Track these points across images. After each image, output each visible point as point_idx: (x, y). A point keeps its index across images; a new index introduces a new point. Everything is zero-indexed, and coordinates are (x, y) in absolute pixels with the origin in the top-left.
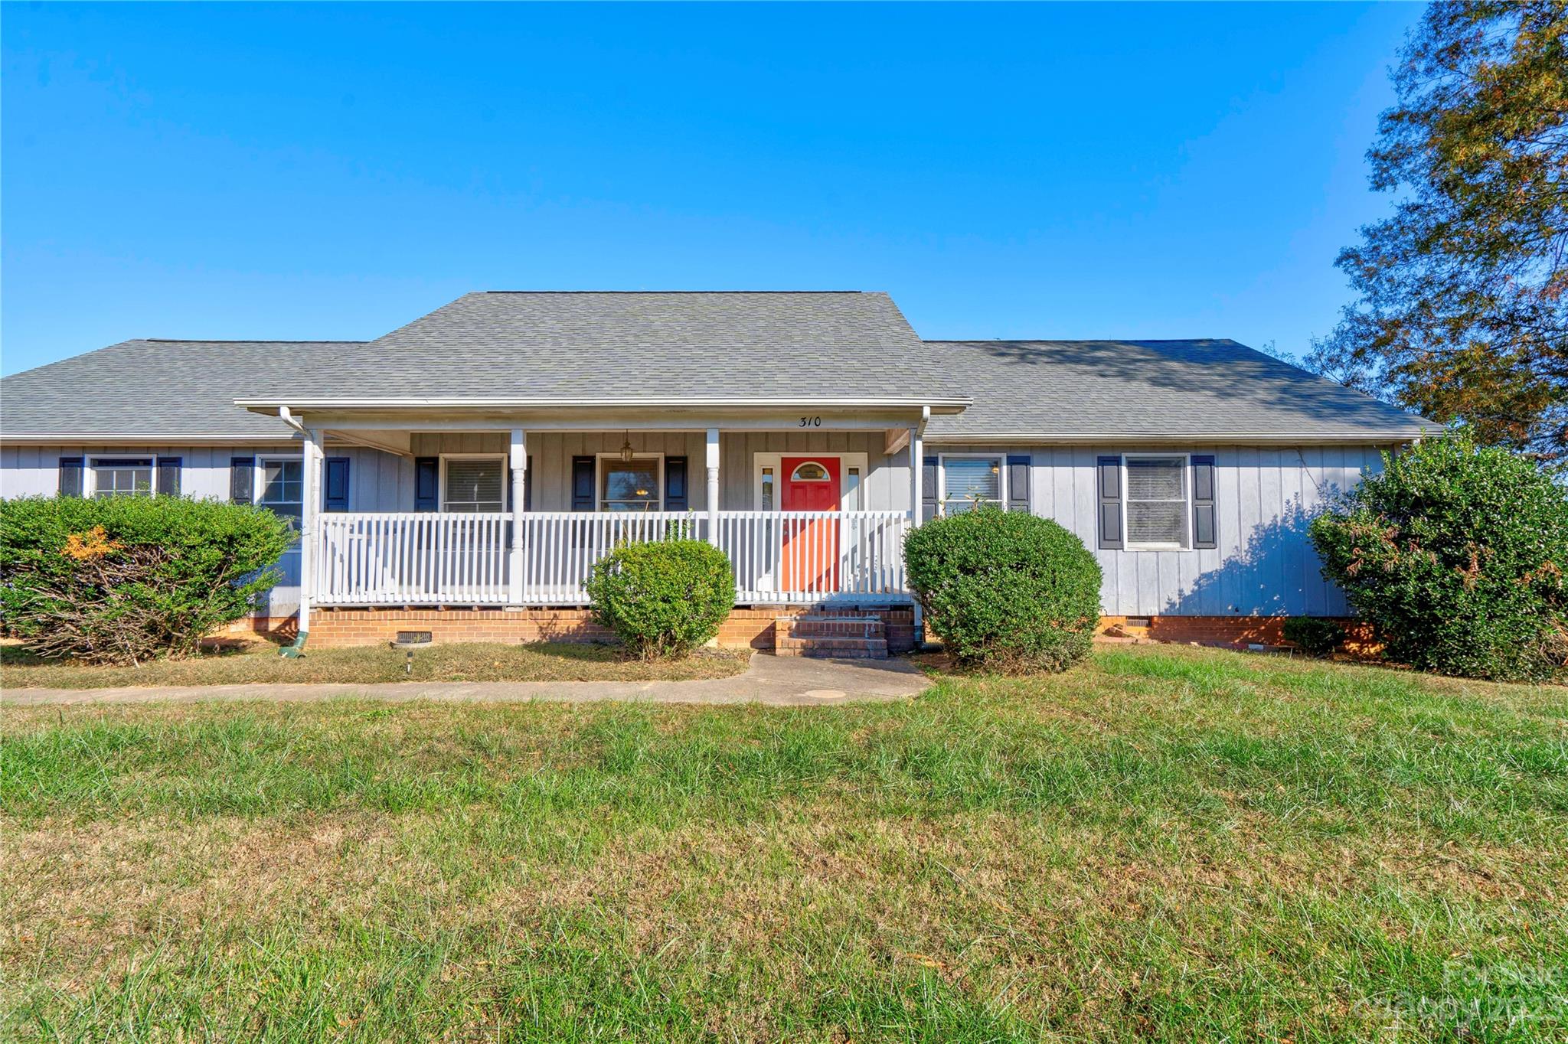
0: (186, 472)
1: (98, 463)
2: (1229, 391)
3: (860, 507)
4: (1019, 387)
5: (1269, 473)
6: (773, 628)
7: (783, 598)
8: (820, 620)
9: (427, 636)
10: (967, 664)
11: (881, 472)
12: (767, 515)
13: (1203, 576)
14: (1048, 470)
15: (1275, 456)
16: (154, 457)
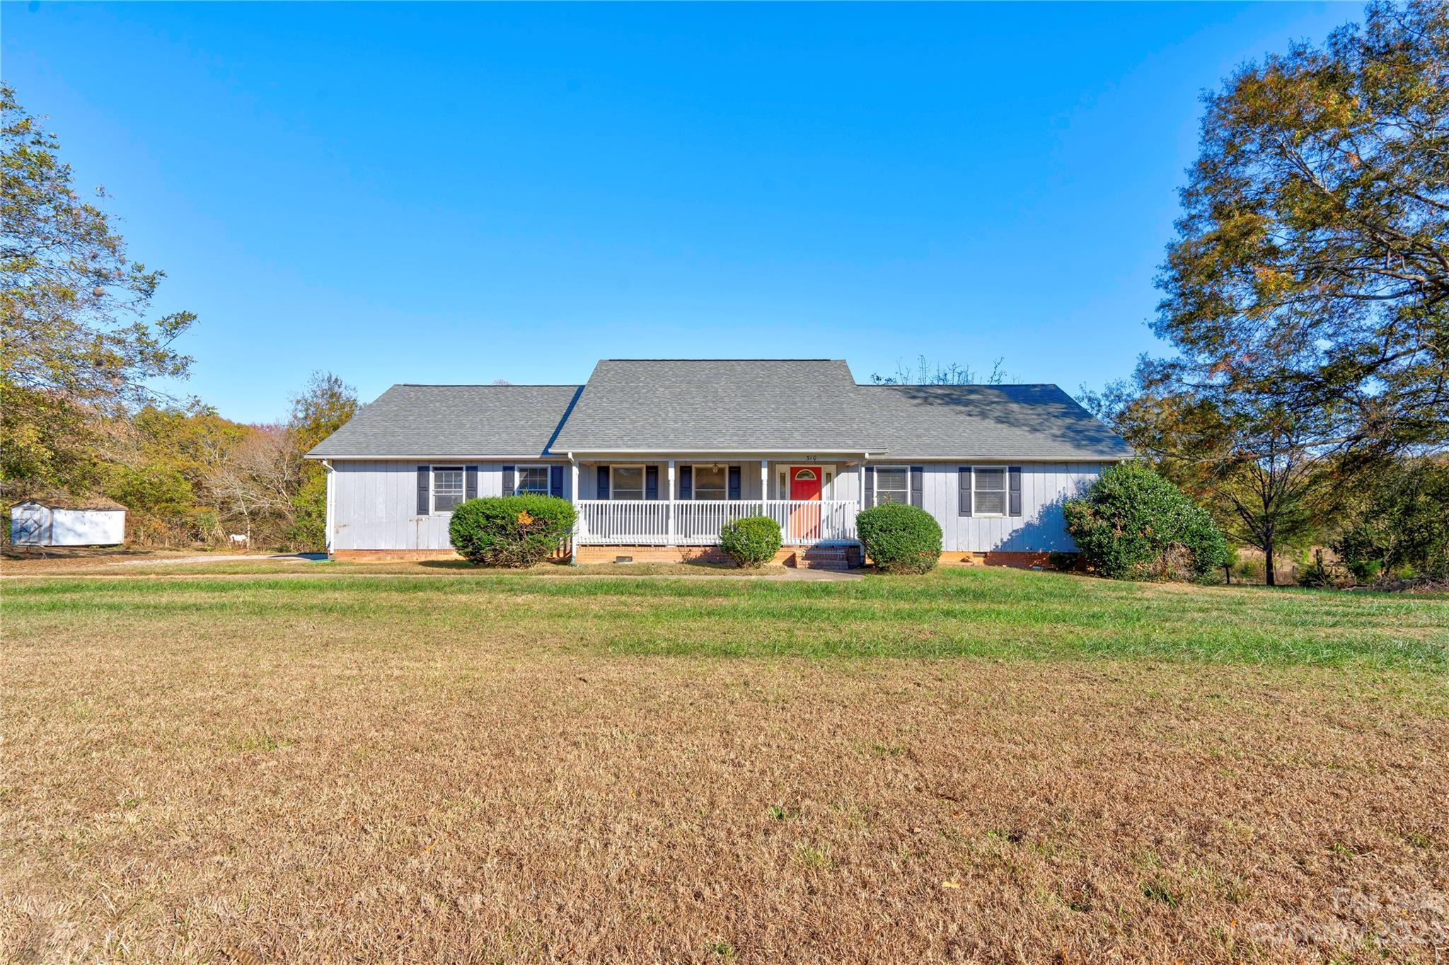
0: (480, 474)
1: (435, 469)
2: (1038, 427)
3: (832, 498)
4: (920, 423)
5: (1050, 476)
6: (794, 556)
7: (798, 542)
8: (815, 552)
9: (631, 559)
10: (882, 570)
11: (843, 475)
12: (782, 502)
13: (1014, 531)
14: (932, 474)
15: (1053, 467)
16: (464, 466)
